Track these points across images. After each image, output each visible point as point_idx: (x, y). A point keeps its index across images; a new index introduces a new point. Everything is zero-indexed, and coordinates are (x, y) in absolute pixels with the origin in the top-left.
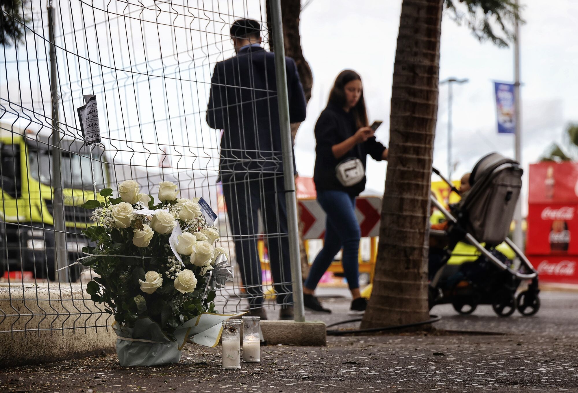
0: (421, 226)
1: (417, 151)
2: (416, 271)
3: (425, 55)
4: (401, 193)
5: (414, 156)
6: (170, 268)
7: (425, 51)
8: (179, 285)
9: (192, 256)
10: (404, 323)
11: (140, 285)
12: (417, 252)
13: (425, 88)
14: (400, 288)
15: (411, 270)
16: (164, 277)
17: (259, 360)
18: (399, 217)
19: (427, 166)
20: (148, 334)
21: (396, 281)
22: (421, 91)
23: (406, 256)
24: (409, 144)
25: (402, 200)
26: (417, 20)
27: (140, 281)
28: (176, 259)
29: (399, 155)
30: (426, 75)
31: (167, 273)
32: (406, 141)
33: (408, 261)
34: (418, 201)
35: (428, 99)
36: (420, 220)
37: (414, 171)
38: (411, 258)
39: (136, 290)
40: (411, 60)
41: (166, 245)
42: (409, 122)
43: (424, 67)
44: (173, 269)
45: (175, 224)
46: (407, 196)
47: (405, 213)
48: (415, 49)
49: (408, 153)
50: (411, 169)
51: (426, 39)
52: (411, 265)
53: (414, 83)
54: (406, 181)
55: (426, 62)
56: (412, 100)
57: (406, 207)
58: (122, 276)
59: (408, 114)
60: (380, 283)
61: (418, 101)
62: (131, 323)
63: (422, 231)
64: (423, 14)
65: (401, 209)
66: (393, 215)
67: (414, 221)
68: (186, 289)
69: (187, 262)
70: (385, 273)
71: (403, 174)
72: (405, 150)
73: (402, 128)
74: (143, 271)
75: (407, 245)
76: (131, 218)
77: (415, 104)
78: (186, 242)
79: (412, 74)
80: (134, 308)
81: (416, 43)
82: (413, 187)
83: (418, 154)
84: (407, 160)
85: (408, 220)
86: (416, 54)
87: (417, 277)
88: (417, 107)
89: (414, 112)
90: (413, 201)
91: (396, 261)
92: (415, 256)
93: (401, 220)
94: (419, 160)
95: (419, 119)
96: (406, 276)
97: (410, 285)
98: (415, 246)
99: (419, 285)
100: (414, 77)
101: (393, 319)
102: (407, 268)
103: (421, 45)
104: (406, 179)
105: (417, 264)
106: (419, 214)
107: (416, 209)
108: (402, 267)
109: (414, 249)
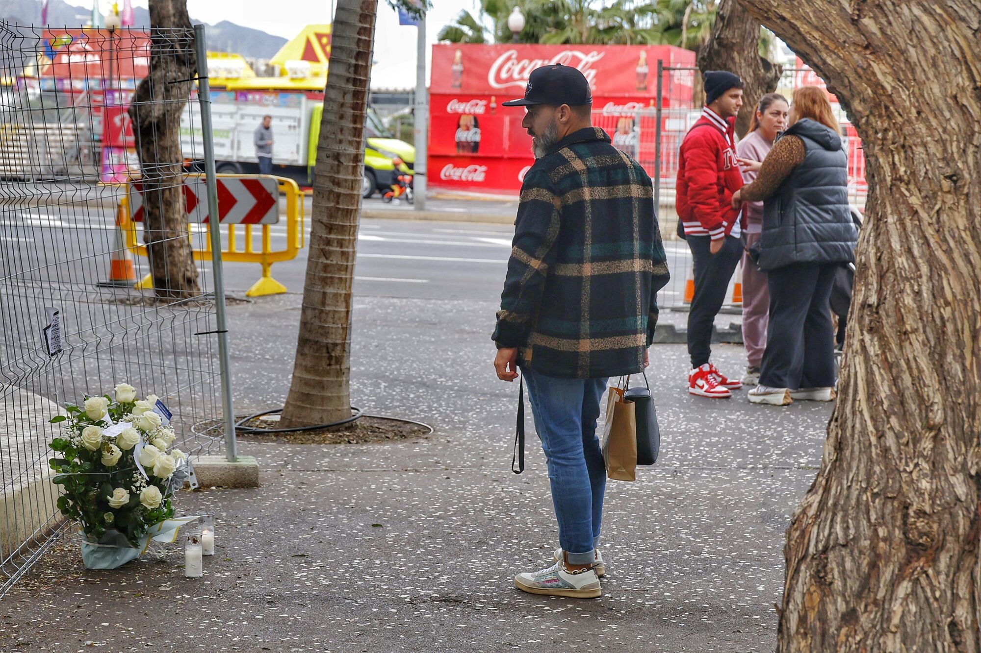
0: (344, 320)
1: (341, 243)
2: (338, 367)
3: (350, 143)
4: (323, 287)
5: (338, 249)
6: (136, 482)
7: (350, 138)
8: (145, 500)
9: (155, 470)
10: (326, 423)
11: (108, 501)
12: (339, 348)
13: (350, 177)
14: (321, 386)
15: (333, 367)
16: (132, 493)
17: (213, 553)
18: (322, 311)
19: (350, 258)
20: (113, 541)
21: (317, 378)
22: (346, 180)
23: (328, 352)
24: (332, 236)
25: (324, 294)
26: (342, 105)
27: (109, 497)
28: (140, 474)
29: (322, 247)
30: (351, 164)
31: (133, 488)
32: (330, 233)
33: (330, 358)
34: (341, 295)
35: (352, 188)
36: (343, 315)
37: (337, 264)
38: (333, 354)
39: (104, 505)
40: (336, 148)
41: (130, 456)
42: (332, 213)
43: (349, 155)
44: (138, 484)
45: (138, 436)
46: (330, 290)
47: (327, 308)
48: (340, 136)
49: (332, 246)
50: (334, 262)
51: (352, 125)
52: (333, 362)
53: (338, 172)
54: (329, 275)
55: (352, 151)
56: (336, 189)
57: (328, 301)
58: (91, 493)
59: (332, 204)
60: (301, 379)
61: (342, 191)
62: (100, 535)
63: (345, 326)
64: (349, 99)
65: (323, 303)
66: (315, 309)
67: (337, 316)
68: (151, 505)
69: (150, 474)
70: (307, 369)
71: (326, 267)
72: (328, 242)
73: (325, 219)
74: (111, 488)
75: (330, 341)
76: (100, 440)
77: (339, 195)
78: (150, 455)
79: (336, 163)
80: (103, 522)
81: (342, 130)
82: (336, 281)
83: (341, 247)
84: (331, 252)
85: (331, 315)
86: (341, 142)
87: (340, 373)
88: (341, 198)
89: (338, 203)
90: (336, 295)
91: (317, 358)
92: (337, 352)
93: (323, 315)
94: (343, 253)
95: (343, 210)
96: (328, 373)
97: (332, 382)
98: (338, 342)
99: (341, 382)
100: (338, 166)
101: (315, 417)
102: (329, 365)
103: (346, 132)
104: (329, 272)
105: (339, 361)
106: (342, 309)
107: (339, 303)
108: (324, 363)
109: (337, 344)
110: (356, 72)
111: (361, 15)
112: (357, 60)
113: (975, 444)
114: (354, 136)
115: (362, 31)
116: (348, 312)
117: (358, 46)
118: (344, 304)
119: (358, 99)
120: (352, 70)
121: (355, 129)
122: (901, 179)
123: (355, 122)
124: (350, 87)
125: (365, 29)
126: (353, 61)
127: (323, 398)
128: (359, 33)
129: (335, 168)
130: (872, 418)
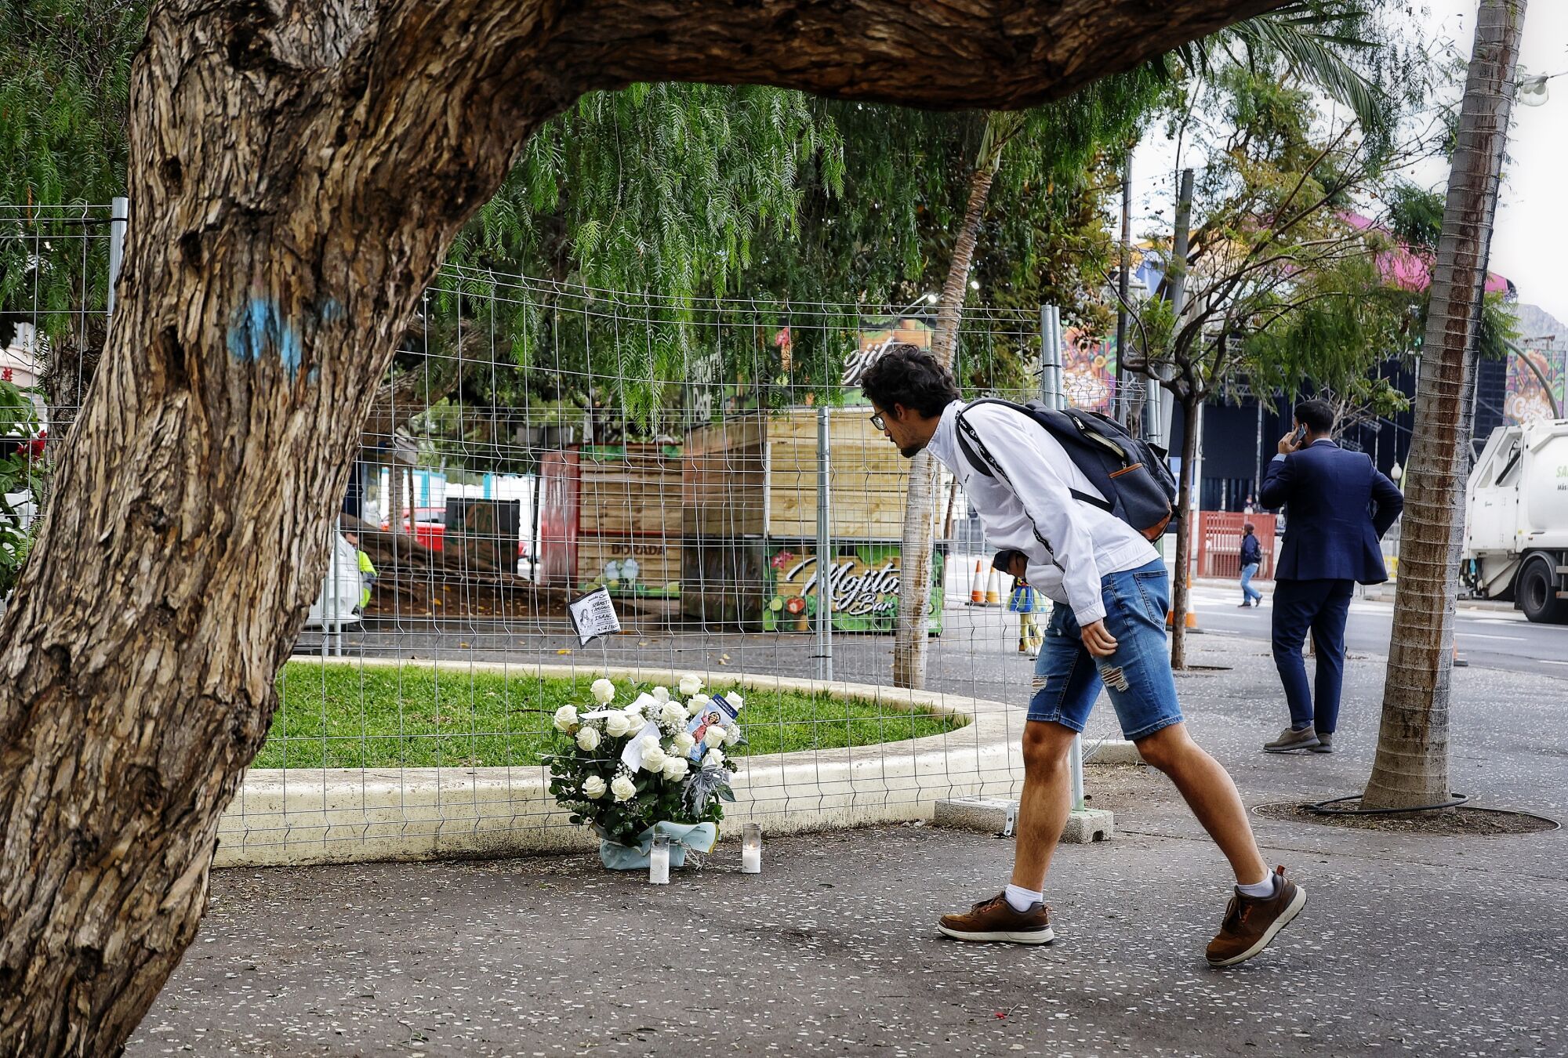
2: (1418, 740)
3: (1435, 462)
7: (1434, 457)
12: (1419, 716)
13: (1434, 505)
14: (1395, 762)
15: (1410, 739)
19: (1436, 606)
21: (1391, 752)
22: (1428, 509)
24: (1413, 577)
25: (1402, 647)
26: (1427, 417)
29: (1401, 591)
30: (1435, 488)
32: (1410, 573)
33: (1407, 728)
34: (1422, 651)
35: (1437, 519)
36: (1426, 675)
37: (1417, 612)
38: (1411, 725)
40: (1419, 469)
46: (1408, 645)
48: (1423, 455)
49: (1412, 590)
50: (1414, 609)
51: (1437, 441)
52: (1410, 734)
53: (1419, 499)
54: (1408, 626)
55: (1437, 472)
56: (1417, 520)
59: (1412, 539)
61: (1424, 522)
63: (1428, 689)
64: (1434, 409)
67: (1416, 677)
71: (1405, 617)
72: (1408, 586)
75: (1408, 708)
77: (1419, 527)
79: (1418, 487)
81: (1425, 447)
82: (1418, 633)
83: (1422, 591)
84: (1410, 597)
86: (1423, 461)
87: (1420, 748)
88: (1423, 530)
89: (1419, 537)
90: (1415, 650)
91: (1392, 726)
92: (1417, 722)
94: (1424, 599)
96: (1403, 747)
97: (1409, 758)
98: (1418, 708)
99: (1422, 759)
100: (1420, 491)
102: (1406, 736)
103: (1431, 449)
104: (1408, 623)
105: (1419, 733)
106: (1424, 668)
107: (1422, 660)
108: (1401, 736)
109: (1415, 712)
110: (1442, 375)
111: (1450, 305)
112: (1444, 360)
114: (1441, 454)
115: (1452, 325)
116: (1434, 671)
117: (1446, 343)
118: (1427, 663)
119: (1446, 408)
120: (1437, 372)
121: (1442, 445)
123: (1441, 437)
124: (1436, 394)
125: (1456, 321)
126: (1440, 362)
128: (1446, 327)
129: (1417, 494)
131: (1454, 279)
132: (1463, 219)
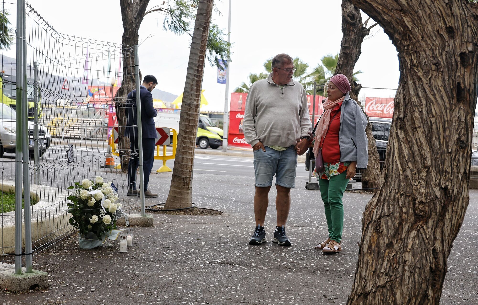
0: (190, 169)
1: (190, 138)
2: (187, 186)
3: (195, 100)
4: (183, 155)
5: (189, 141)
6: (101, 213)
7: (195, 98)
8: (104, 221)
9: (109, 209)
10: (182, 208)
11: (90, 220)
12: (188, 179)
13: (194, 113)
14: (181, 194)
15: (185, 186)
16: (99, 218)
17: (132, 245)
20: (91, 237)
21: (179, 191)
22: (193, 114)
23: (184, 181)
24: (187, 136)
25: (183, 158)
26: (192, 85)
27: (90, 219)
28: (103, 210)
29: (183, 140)
30: (195, 108)
31: (100, 216)
32: (186, 134)
33: (184, 183)
34: (189, 159)
35: (195, 117)
36: (190, 166)
37: (188, 146)
38: (186, 181)
39: (88, 222)
40: (189, 101)
41: (99, 204)
42: (187, 127)
43: (194, 104)
44: (102, 214)
45: (103, 196)
46: (185, 156)
47: (184, 164)
48: (191, 97)
49: (186, 139)
50: (187, 146)
51: (195, 93)
52: (186, 184)
53: (190, 111)
54: (185, 151)
55: (195, 103)
56: (189, 118)
57: (184, 161)
58: (83, 217)
59: (187, 123)
60: (173, 191)
61: (191, 118)
62: (86, 234)
63: (190, 171)
64: (195, 83)
65: (182, 162)
66: (179, 164)
67: (187, 167)
68: (107, 223)
69: (107, 211)
70: (175, 187)
71: (184, 148)
72: (185, 138)
73: (184, 129)
74: (91, 215)
75: (185, 176)
76: (87, 195)
77: (190, 120)
78: (107, 203)
79: (189, 107)
80: (87, 229)
81: (191, 95)
82: (188, 153)
83: (190, 140)
84: (186, 142)
85: (185, 166)
86: (191, 99)
87: (188, 189)
88: (191, 121)
89: (189, 123)
90: (187, 159)
91: (179, 183)
92: (187, 181)
93: (182, 166)
94: (191, 142)
95: (191, 125)
96: (183, 189)
97: (185, 192)
98: (188, 177)
99: (188, 192)
100: (190, 109)
101: (178, 206)
102: (184, 185)
103: (193, 96)
104: (185, 150)
105: (188, 184)
106: (190, 164)
107: (189, 162)
108: (182, 185)
109: (187, 178)
110: (198, 73)
111: (200, 51)
112: (198, 68)
113: (444, 175)
114: (196, 97)
115: (201, 57)
116: (192, 165)
117: (199, 63)
118: (190, 163)
119: (198, 83)
120: (196, 72)
121: (197, 94)
122: (414, 65)
123: (197, 92)
124: (195, 78)
125: (202, 56)
126: (197, 68)
127: (181, 198)
128: (199, 58)
129: (189, 109)
130: (400, 163)
131: (201, 43)
132: (205, 24)
